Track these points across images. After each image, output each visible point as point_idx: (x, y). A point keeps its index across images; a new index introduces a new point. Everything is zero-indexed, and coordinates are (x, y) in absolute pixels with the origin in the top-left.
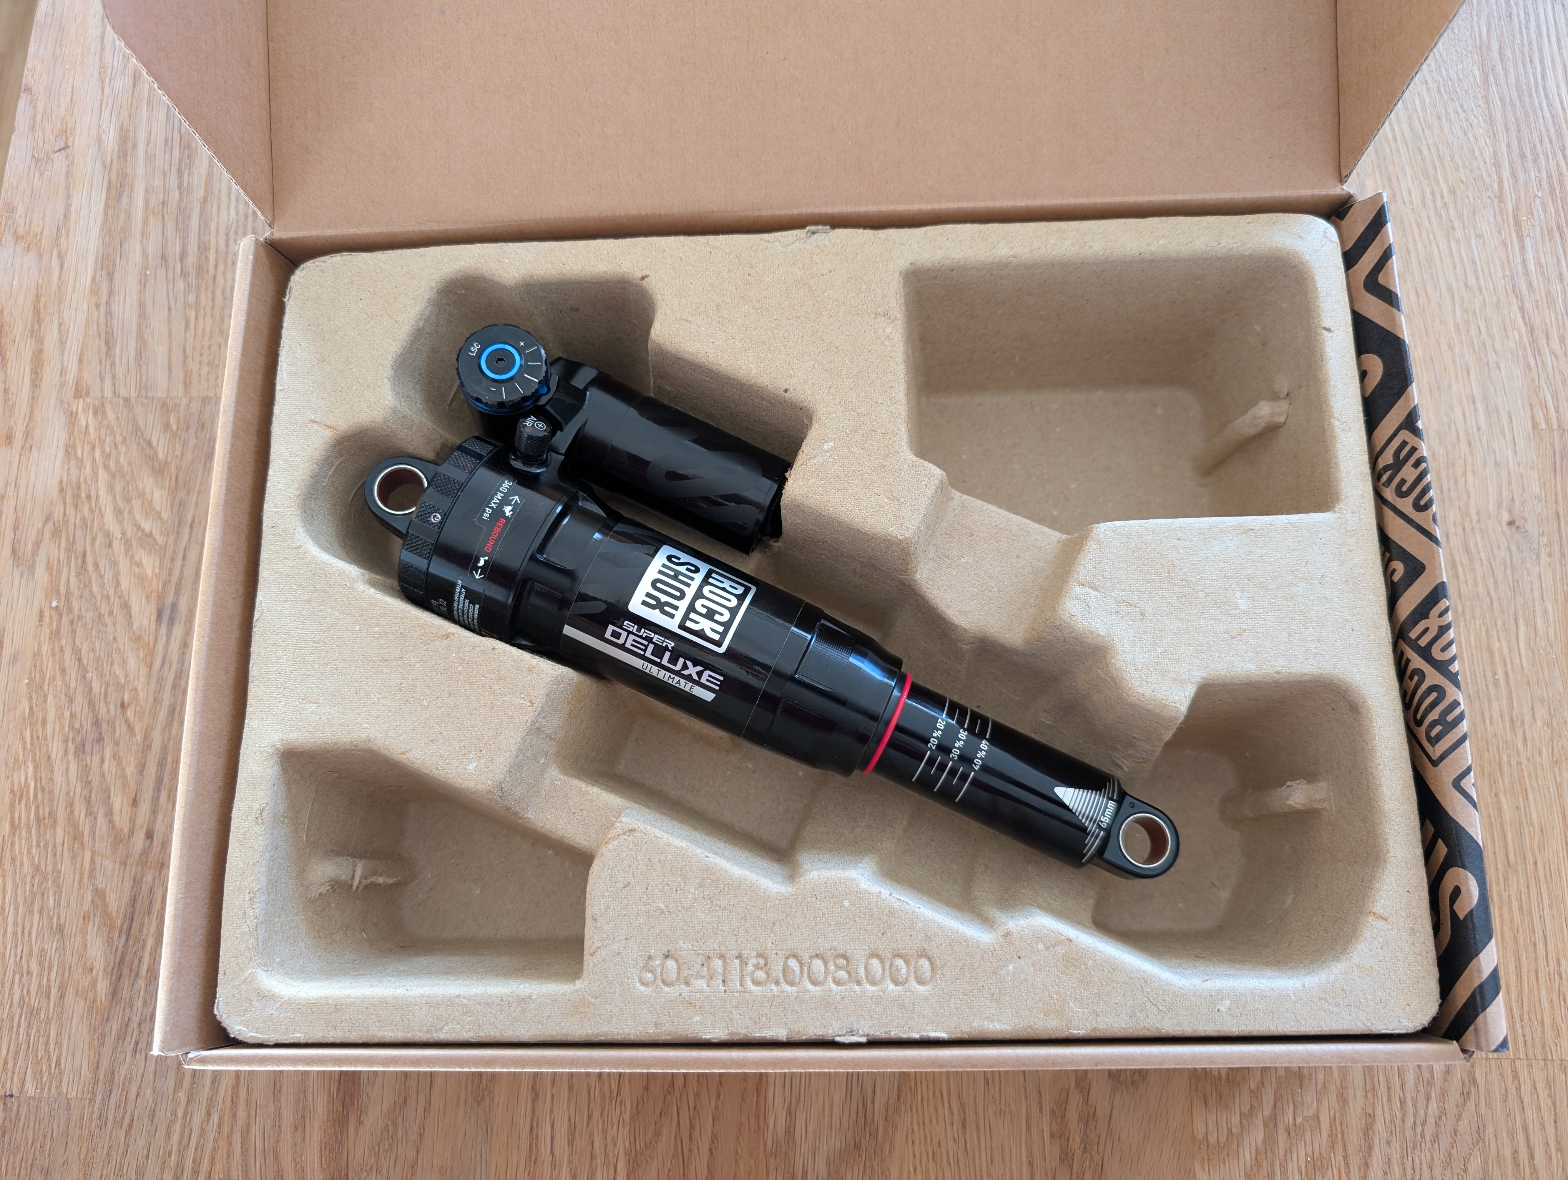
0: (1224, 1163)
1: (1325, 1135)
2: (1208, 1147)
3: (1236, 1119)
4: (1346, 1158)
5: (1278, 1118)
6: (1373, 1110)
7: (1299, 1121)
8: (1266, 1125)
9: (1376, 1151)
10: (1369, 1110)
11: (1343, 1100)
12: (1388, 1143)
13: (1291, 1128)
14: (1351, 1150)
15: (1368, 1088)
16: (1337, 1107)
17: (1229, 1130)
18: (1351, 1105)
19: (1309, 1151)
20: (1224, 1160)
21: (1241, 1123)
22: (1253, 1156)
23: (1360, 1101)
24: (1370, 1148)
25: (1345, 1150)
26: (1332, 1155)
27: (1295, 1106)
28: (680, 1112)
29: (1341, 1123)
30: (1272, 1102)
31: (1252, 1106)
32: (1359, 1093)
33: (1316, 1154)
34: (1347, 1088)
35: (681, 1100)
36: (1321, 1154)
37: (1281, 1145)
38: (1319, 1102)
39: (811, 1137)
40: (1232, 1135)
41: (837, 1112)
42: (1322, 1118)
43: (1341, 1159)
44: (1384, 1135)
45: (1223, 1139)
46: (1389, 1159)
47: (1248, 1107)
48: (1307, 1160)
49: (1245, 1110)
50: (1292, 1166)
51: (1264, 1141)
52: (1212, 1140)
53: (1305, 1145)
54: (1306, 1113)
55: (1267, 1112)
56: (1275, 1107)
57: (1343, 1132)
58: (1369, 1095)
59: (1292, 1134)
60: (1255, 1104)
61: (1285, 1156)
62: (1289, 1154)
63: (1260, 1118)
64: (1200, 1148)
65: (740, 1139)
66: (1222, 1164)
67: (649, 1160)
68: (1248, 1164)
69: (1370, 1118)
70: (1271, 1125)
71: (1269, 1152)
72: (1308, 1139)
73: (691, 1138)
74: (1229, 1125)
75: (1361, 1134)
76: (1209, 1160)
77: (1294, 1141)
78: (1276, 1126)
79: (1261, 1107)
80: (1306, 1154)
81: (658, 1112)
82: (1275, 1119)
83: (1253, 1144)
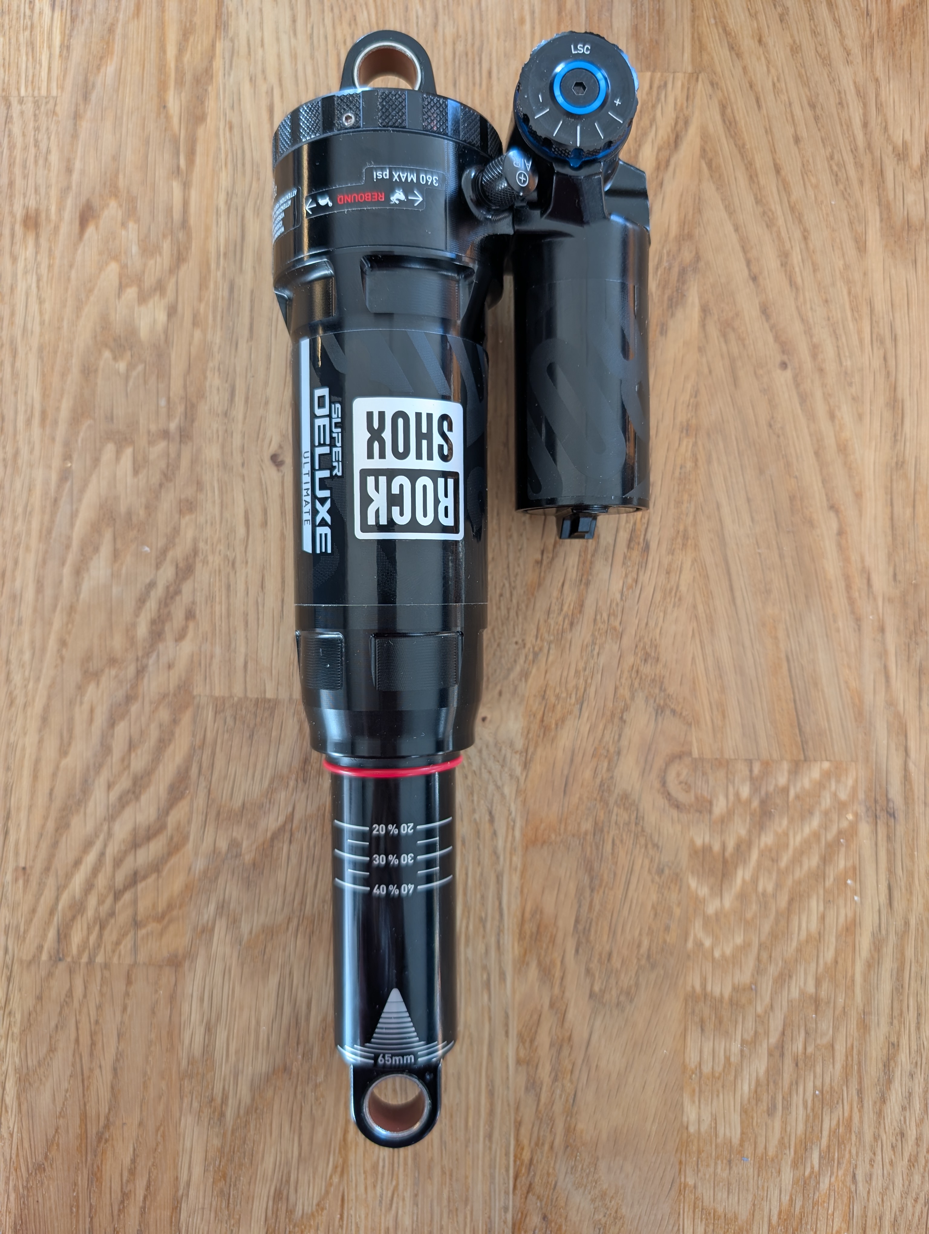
0: (718, 1096)
1: (838, 1066)
2: (700, 1078)
3: (736, 1047)
4: (860, 1092)
5: (786, 1047)
6: (898, 1038)
7: (810, 1050)
8: (770, 1054)
9: (896, 1084)
10: (894, 1039)
11: (864, 1027)
12: (912, 1076)
13: (800, 1057)
14: (867, 1082)
15: (896, 1013)
16: (856, 1035)
17: (727, 1059)
18: (873, 1033)
19: (819, 1083)
20: (718, 1091)
21: (742, 1051)
22: (753, 1087)
23: (884, 1028)
24: (889, 1081)
25: (860, 1083)
26: (845, 1089)
27: (807, 1033)
28: (80, 1026)
29: (859, 1053)
30: (780, 1028)
31: (756, 1032)
32: (884, 1020)
33: (827, 1087)
34: (870, 1013)
35: (80, 1012)
36: (831, 1087)
37: (786, 1076)
38: (836, 1029)
39: (233, 1058)
40: (730, 1064)
41: (264, 1029)
42: (837, 1047)
43: (855, 1092)
44: (908, 1067)
45: (719, 1069)
46: (910, 1094)
47: (752, 1033)
48: (814, 1093)
49: (748, 1036)
50: (797, 1100)
51: (767, 1071)
52: (707, 1069)
53: (815, 1077)
54: (819, 1041)
55: (773, 1039)
56: (783, 1034)
57: (859, 1063)
58: (895, 1022)
59: (801, 1064)
60: (761, 1030)
61: (790, 1089)
62: (794, 1087)
63: (765, 1046)
64: (691, 1078)
65: (150, 1058)
66: (715, 1096)
67: (43, 1079)
68: (746, 1097)
69: (893, 1047)
70: (777, 1054)
71: (771, 1085)
72: (819, 1070)
73: (91, 1054)
74: (728, 1054)
75: (881, 1065)
76: (700, 1091)
77: (802, 1072)
78: (782, 1055)
79: (767, 1034)
80: (815, 1088)
81: (53, 1024)
82: (783, 1047)
83: (754, 1075)
